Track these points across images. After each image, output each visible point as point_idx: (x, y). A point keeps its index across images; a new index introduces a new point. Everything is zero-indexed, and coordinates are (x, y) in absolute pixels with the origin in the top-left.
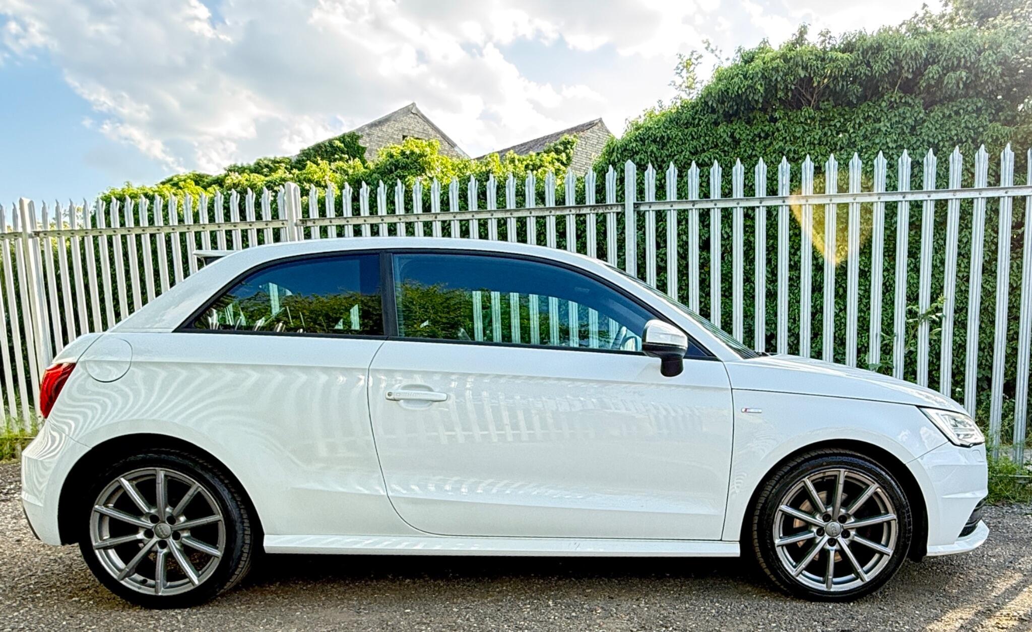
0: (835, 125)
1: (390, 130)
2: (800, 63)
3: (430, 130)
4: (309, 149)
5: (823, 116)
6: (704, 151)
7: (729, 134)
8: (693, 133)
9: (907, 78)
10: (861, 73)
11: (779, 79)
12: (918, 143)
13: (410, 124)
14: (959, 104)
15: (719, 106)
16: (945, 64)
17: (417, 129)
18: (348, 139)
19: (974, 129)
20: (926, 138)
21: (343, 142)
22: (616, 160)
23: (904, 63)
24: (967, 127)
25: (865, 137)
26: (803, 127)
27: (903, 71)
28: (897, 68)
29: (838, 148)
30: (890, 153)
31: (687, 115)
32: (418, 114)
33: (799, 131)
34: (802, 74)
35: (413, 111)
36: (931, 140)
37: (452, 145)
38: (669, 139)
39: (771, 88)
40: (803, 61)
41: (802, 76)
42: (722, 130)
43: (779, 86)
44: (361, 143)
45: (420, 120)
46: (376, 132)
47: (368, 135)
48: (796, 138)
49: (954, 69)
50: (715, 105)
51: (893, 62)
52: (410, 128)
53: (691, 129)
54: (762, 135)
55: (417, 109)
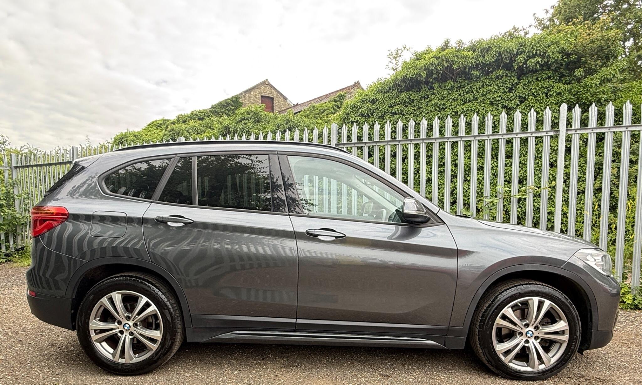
0: (465, 90)
1: (255, 94)
2: (445, 60)
3: (275, 92)
4: (216, 105)
5: (459, 85)
6: (395, 105)
7: (408, 97)
8: (390, 96)
9: (506, 62)
10: (480, 62)
11: (433, 68)
12: (513, 97)
13: (265, 90)
14: (537, 75)
15: (402, 83)
16: (528, 54)
17: (268, 92)
18: (234, 99)
19: (546, 88)
20: (518, 94)
21: (232, 101)
22: (349, 112)
23: (503, 55)
24: (542, 87)
25: (483, 95)
26: (448, 92)
27: (503, 59)
28: (500, 58)
29: (467, 101)
30: (497, 103)
31: (386, 88)
32: (269, 84)
33: (446, 94)
34: (446, 65)
35: (267, 83)
36: (521, 95)
37: (285, 99)
38: (377, 100)
39: (430, 73)
40: (446, 59)
41: (446, 66)
42: (403, 95)
43: (433, 72)
44: (241, 101)
45: (270, 88)
46: (248, 95)
47: (244, 96)
48: (444, 97)
49: (534, 56)
50: (400, 83)
51: (497, 55)
52: (265, 91)
53: (388, 94)
54: (426, 97)
55: (268, 82)
